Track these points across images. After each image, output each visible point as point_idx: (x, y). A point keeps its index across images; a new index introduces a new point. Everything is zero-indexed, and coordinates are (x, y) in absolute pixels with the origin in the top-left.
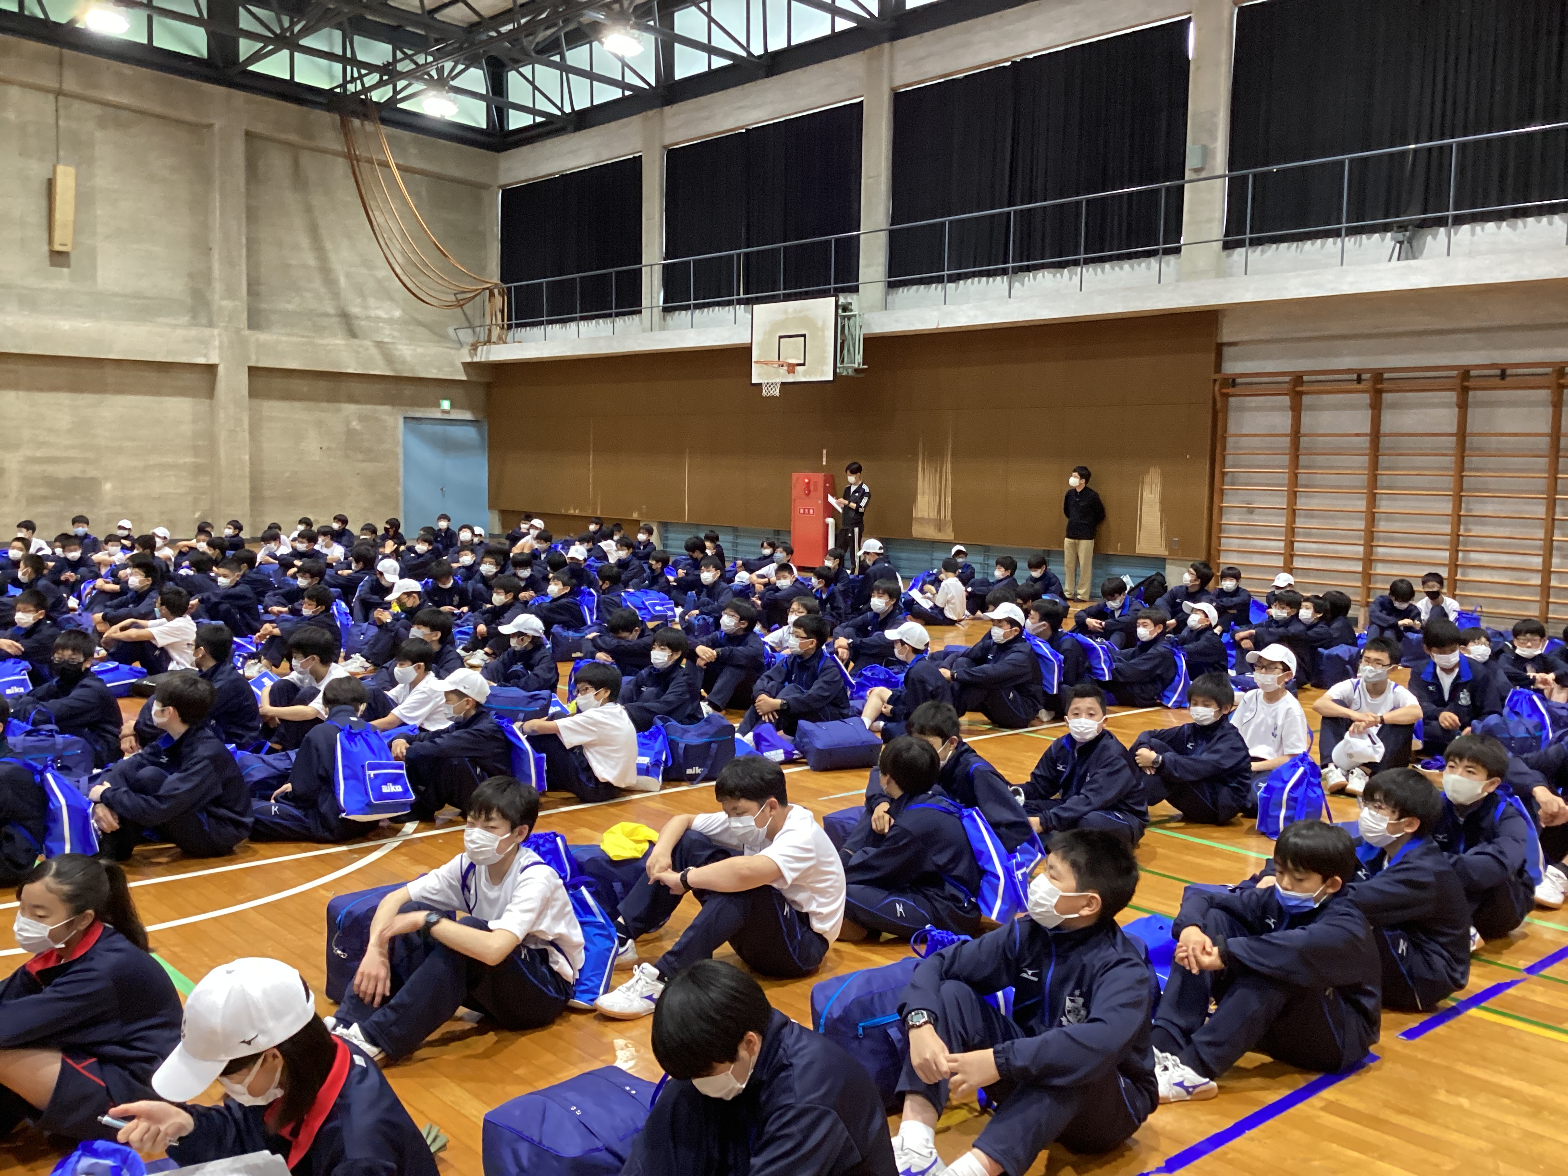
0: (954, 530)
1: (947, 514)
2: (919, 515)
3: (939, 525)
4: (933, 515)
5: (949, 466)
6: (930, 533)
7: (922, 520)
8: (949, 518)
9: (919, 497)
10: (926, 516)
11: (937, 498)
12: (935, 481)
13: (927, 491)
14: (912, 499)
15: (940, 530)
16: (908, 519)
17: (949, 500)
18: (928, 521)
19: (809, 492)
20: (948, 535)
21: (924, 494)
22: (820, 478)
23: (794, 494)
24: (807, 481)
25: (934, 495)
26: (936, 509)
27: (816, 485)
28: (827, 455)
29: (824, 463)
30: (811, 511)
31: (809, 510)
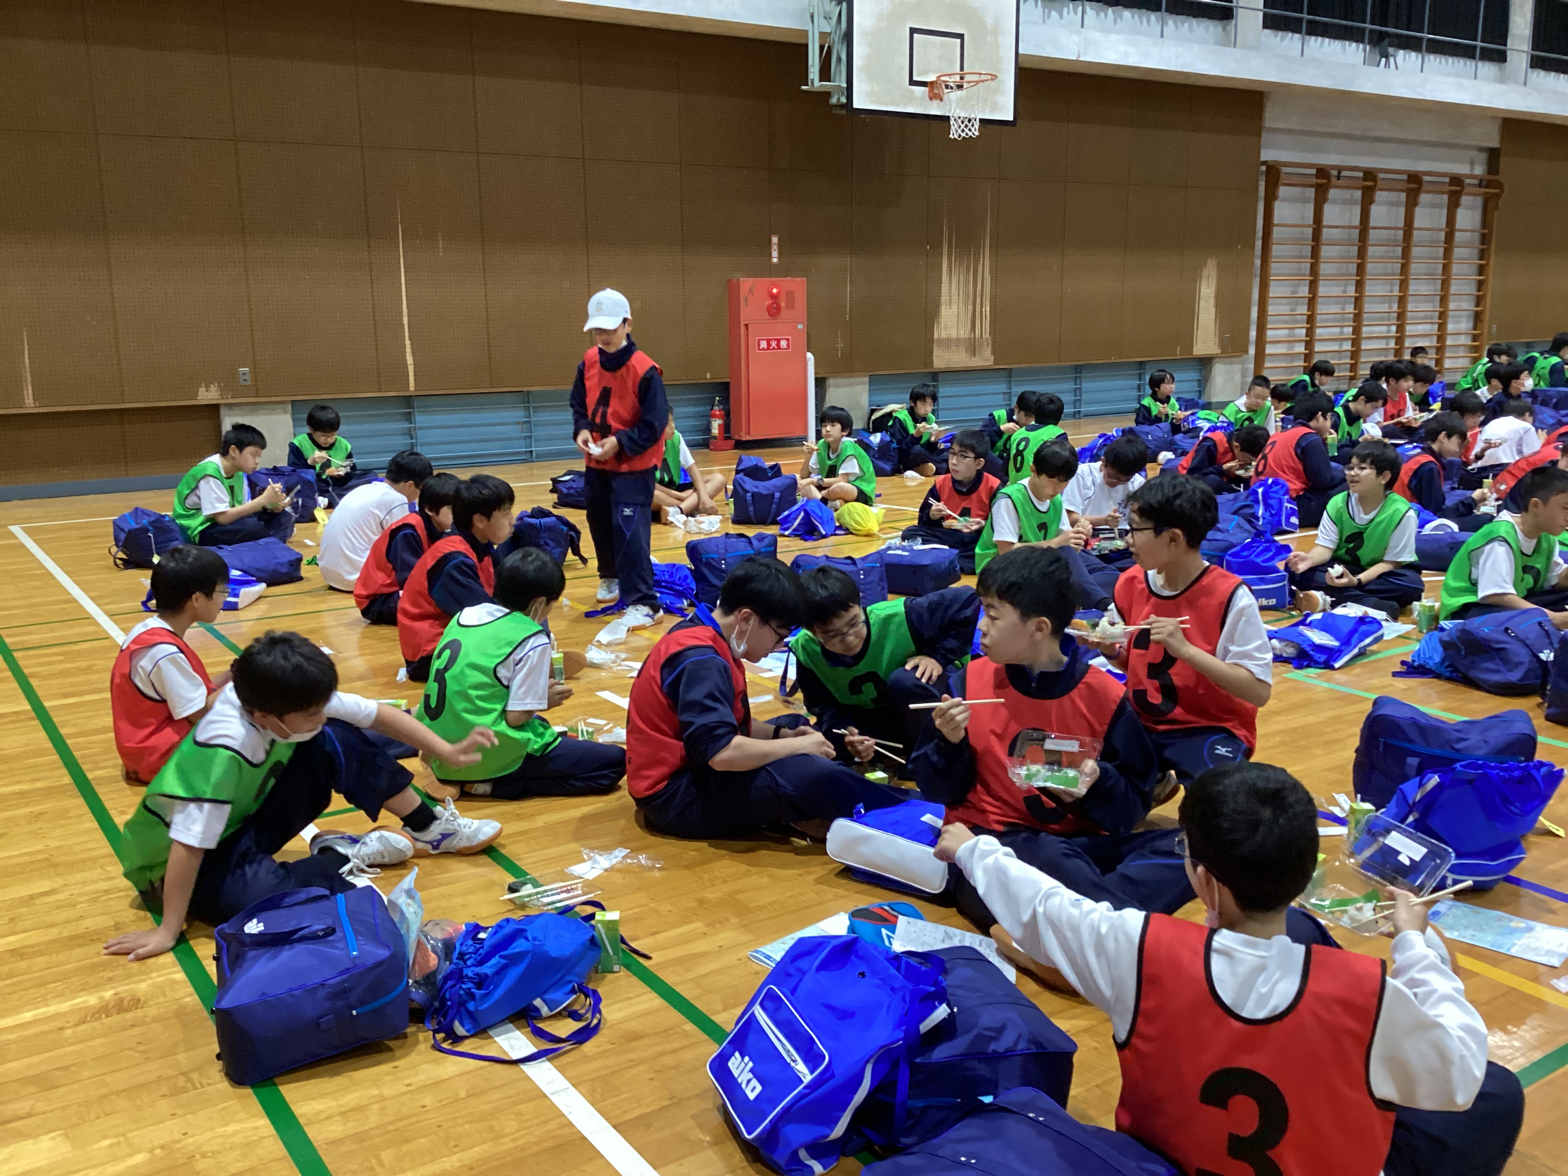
0: (994, 352)
1: (985, 329)
2: (944, 335)
3: (973, 347)
4: (964, 332)
5: (987, 262)
6: (960, 359)
7: (948, 343)
8: (987, 335)
9: (944, 310)
10: (954, 335)
11: (970, 307)
12: (967, 282)
13: (955, 298)
14: (932, 312)
15: (974, 354)
16: (928, 344)
17: (987, 308)
18: (958, 341)
19: (779, 308)
20: (985, 359)
21: (950, 304)
22: (798, 285)
23: (746, 315)
24: (775, 291)
25: (966, 304)
26: (969, 325)
27: (790, 295)
28: (780, 245)
29: (775, 260)
30: (783, 344)
31: (779, 341)
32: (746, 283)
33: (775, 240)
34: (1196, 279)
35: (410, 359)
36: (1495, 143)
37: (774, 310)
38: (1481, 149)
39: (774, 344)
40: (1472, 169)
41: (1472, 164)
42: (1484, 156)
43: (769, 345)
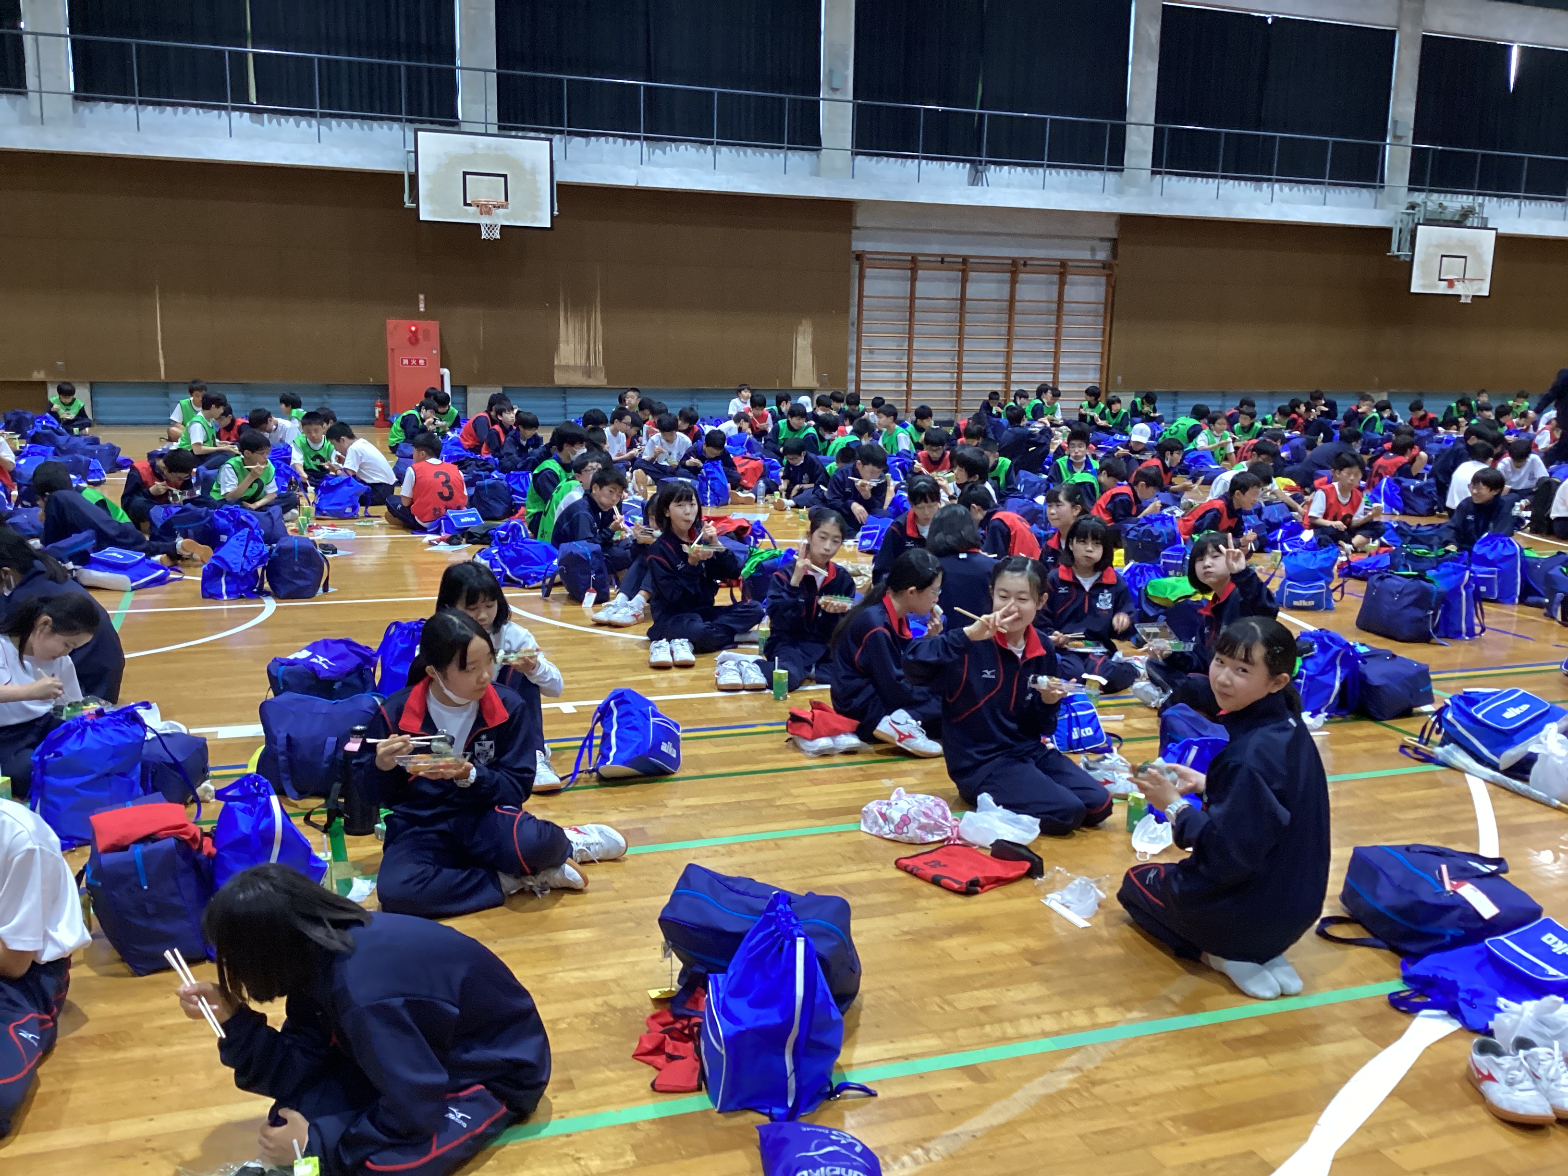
0: (607, 376)
1: (598, 361)
2: (563, 363)
3: (588, 372)
4: (581, 361)
5: (598, 317)
6: (579, 380)
7: (566, 368)
8: (600, 362)
9: (562, 345)
10: (572, 363)
11: (585, 346)
12: (581, 330)
13: (571, 340)
14: (552, 347)
15: (590, 377)
16: (550, 368)
17: (600, 347)
18: (575, 368)
19: (417, 340)
20: (601, 380)
21: (567, 342)
22: (433, 326)
23: (391, 343)
24: (413, 329)
25: (581, 342)
26: (585, 356)
27: (427, 333)
28: (426, 299)
29: (422, 310)
30: (421, 362)
31: (417, 361)
32: (391, 323)
33: (422, 297)
34: (792, 332)
35: (162, 361)
36: (1114, 235)
37: (414, 339)
38: (1102, 239)
39: (414, 362)
40: (1093, 254)
41: (1093, 250)
42: (1108, 244)
43: (410, 362)
